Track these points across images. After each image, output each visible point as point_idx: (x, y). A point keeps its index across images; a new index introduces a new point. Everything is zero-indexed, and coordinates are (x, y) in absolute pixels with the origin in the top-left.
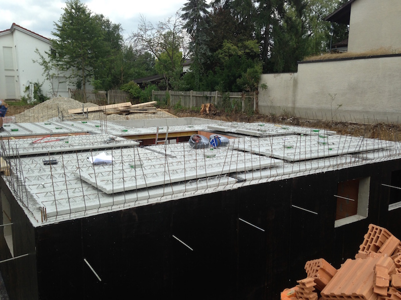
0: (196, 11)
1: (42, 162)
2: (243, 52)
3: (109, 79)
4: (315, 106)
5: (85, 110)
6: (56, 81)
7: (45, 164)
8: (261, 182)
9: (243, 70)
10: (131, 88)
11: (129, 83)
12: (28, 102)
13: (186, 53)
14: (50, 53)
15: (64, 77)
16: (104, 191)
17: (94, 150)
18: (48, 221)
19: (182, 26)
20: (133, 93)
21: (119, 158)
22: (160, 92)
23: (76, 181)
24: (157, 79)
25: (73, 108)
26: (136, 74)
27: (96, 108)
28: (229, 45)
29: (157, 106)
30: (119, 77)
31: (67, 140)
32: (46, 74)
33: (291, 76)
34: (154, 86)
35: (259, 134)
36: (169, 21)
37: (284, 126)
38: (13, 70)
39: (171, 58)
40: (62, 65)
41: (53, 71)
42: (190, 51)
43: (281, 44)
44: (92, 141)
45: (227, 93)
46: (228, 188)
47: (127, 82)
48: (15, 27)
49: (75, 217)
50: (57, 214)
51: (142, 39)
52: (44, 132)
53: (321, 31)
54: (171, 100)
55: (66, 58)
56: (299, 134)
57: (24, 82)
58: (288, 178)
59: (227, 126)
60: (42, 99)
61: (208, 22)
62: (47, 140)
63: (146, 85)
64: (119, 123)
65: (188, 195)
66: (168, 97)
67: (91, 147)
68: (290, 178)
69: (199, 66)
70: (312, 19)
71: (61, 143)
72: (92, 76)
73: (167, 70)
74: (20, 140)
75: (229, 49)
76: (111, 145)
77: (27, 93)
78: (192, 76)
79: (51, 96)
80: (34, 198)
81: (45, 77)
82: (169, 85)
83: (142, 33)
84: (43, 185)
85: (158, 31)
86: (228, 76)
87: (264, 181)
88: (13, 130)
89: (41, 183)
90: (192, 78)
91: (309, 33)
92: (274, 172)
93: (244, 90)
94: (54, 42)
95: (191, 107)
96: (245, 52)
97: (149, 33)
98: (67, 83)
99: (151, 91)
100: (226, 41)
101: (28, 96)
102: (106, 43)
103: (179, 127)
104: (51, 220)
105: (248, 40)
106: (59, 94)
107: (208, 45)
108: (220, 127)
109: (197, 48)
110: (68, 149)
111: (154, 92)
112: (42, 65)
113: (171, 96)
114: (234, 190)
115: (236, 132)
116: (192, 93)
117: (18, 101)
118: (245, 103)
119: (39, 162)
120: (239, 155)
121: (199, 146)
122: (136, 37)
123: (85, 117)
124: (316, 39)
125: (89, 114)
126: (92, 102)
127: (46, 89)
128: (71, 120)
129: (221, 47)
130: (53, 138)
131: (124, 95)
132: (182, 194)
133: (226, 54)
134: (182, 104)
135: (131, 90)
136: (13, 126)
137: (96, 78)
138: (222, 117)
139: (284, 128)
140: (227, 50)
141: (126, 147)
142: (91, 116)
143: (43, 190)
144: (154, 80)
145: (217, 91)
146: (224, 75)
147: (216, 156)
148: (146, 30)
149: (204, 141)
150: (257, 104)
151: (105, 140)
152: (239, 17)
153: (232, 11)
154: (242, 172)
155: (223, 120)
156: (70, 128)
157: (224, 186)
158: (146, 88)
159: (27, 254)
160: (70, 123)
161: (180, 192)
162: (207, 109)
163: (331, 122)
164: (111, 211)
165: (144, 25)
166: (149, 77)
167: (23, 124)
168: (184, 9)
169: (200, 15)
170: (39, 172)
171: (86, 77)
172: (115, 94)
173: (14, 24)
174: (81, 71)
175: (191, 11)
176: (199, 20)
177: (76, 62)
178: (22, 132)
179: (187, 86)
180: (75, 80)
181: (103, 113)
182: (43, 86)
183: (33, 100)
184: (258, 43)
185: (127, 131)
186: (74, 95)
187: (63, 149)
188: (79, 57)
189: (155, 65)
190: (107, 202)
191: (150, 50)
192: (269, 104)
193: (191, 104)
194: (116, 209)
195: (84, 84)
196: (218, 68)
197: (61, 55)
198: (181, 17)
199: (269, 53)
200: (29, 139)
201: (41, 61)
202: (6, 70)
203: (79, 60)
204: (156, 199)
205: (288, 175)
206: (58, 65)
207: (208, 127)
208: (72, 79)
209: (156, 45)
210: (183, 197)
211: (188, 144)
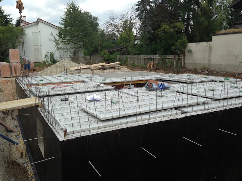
0: (144, 6)
1: (59, 99)
2: (173, 30)
3: (92, 49)
4: (224, 63)
5: (79, 68)
6: (62, 51)
7: (61, 101)
8: (198, 113)
9: (175, 41)
10: (105, 54)
11: (104, 51)
12: (47, 64)
13: (138, 32)
14: (58, 35)
15: (67, 49)
16: (99, 118)
17: (88, 92)
18: (68, 137)
19: (136, 16)
20: (106, 57)
21: (103, 97)
22: (122, 56)
23: (81, 111)
24: (120, 48)
25: (72, 67)
26: (108, 46)
27: (85, 66)
28: (165, 26)
29: (121, 65)
30: (98, 48)
31: (72, 86)
32: (57, 47)
33: (208, 44)
34: (118, 53)
35: (189, 81)
36: (127, 13)
37: (205, 76)
38: (38, 45)
39: (128, 35)
40: (65, 42)
41: (61, 45)
42: (140, 31)
43: (198, 23)
44: (87, 86)
45: (164, 56)
46: (176, 117)
47: (103, 51)
48: (39, 20)
49: (84, 135)
50: (73, 132)
51: (111, 25)
52: (58, 81)
53: (223, 14)
54: (129, 61)
55: (68, 37)
56: (216, 81)
57: (44, 52)
58: (215, 111)
59: (166, 76)
60: (54, 62)
61: (152, 12)
62: (61, 86)
63: (114, 52)
64: (99, 75)
65: (151, 121)
66: (127, 59)
67: (87, 90)
68: (217, 111)
69: (146, 40)
70: (217, 8)
71: (69, 88)
72: (82, 48)
73: (126, 43)
74: (46, 86)
75: (165, 28)
76: (98, 89)
77: (46, 58)
78: (141, 46)
79: (59, 60)
80: (58, 122)
81: (56, 49)
82: (128, 52)
83: (111, 21)
84: (62, 114)
85: (121, 20)
86: (165, 45)
87: (200, 113)
88: (40, 80)
89: (61, 113)
90: (141, 47)
91: (215, 16)
92: (206, 107)
93: (176, 54)
94: (61, 28)
95: (141, 65)
96: (175, 30)
97: (115, 21)
98: (68, 52)
99: (116, 56)
100: (163, 23)
101: (47, 60)
102: (90, 28)
103: (136, 77)
104: (70, 137)
105: (177, 22)
106: (64, 59)
107: (151, 26)
108: (162, 77)
109: (145, 29)
110: (73, 91)
111: (119, 56)
112: (54, 42)
113: (129, 59)
114: (181, 119)
115: (173, 80)
116: (142, 56)
117: (41, 63)
118: (176, 62)
119: (58, 100)
120: (180, 96)
121: (151, 89)
122: (108, 24)
123: (79, 72)
124: (220, 20)
125: (82, 70)
126: (82, 63)
127: (57, 56)
128: (72, 74)
129: (159, 27)
130: (64, 85)
131: (101, 58)
132: (147, 121)
133: (163, 31)
134: (136, 63)
135: (105, 55)
136: (40, 78)
137: (85, 49)
138: (161, 71)
139: (205, 78)
140: (163, 29)
141: (106, 90)
142: (82, 71)
143: (63, 117)
144: (118, 49)
145: (158, 55)
146: (162, 44)
147: (165, 96)
148: (114, 19)
149: (155, 86)
150: (184, 62)
151: (94, 86)
152: (171, 8)
153: (166, 5)
154: (184, 107)
155: (161, 72)
156: (72, 79)
157: (174, 116)
158: (113, 54)
159: (55, 157)
160: (72, 76)
161: (145, 119)
162: (152, 66)
163: (235, 73)
164: (105, 131)
165: (112, 16)
166: (114, 47)
167: (45, 77)
168: (137, 5)
169: (147, 8)
170: (59, 106)
171: (79, 48)
172: (95, 58)
173: (38, 18)
174: (76, 45)
175: (141, 6)
176: (146, 11)
177: (73, 40)
178: (45, 81)
179: (138, 52)
180: (73, 50)
181: (89, 70)
182: (55, 54)
183: (50, 62)
184: (183, 24)
185: (105, 80)
186: (72, 59)
187: (71, 92)
188: (75, 37)
189: (118, 40)
190: (102, 125)
191: (116, 31)
192: (192, 62)
193: (141, 63)
194: (107, 130)
195: (78, 53)
196: (158, 40)
197: (65, 36)
198: (135, 10)
199: (190, 30)
200: (50, 86)
201: (54, 40)
202: (34, 45)
203: (75, 38)
204: (131, 124)
205: (216, 109)
206: (63, 42)
207: (155, 77)
208: (71, 50)
209: (120, 28)
210: (148, 123)
211: (144, 88)
